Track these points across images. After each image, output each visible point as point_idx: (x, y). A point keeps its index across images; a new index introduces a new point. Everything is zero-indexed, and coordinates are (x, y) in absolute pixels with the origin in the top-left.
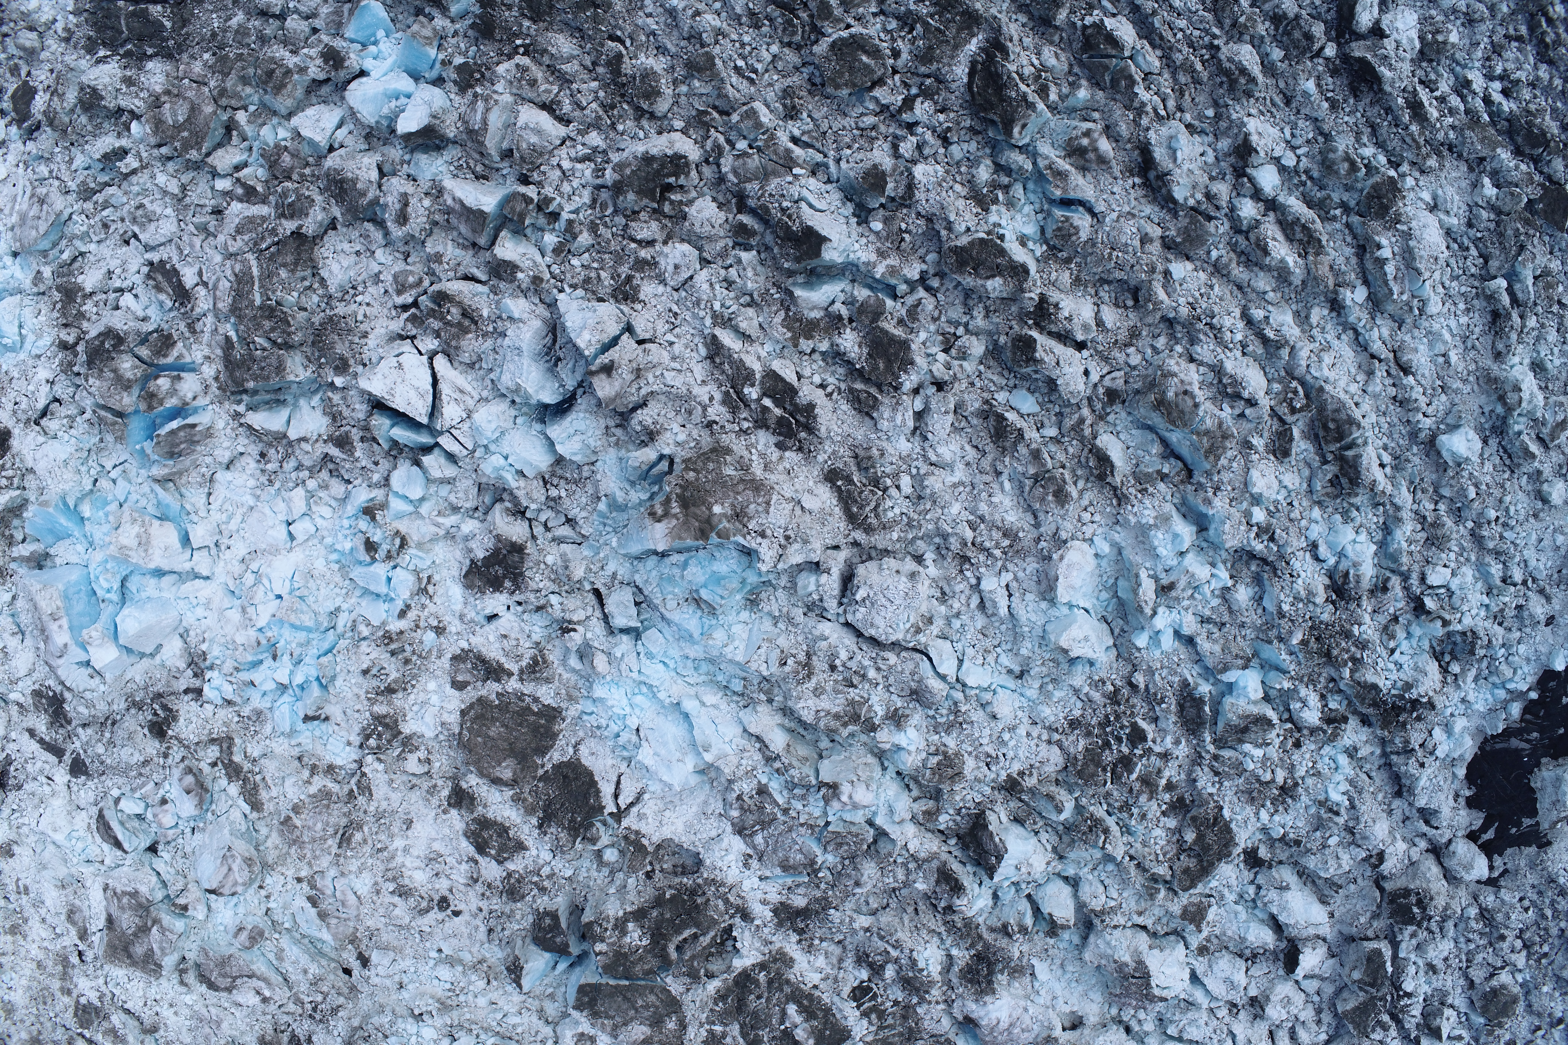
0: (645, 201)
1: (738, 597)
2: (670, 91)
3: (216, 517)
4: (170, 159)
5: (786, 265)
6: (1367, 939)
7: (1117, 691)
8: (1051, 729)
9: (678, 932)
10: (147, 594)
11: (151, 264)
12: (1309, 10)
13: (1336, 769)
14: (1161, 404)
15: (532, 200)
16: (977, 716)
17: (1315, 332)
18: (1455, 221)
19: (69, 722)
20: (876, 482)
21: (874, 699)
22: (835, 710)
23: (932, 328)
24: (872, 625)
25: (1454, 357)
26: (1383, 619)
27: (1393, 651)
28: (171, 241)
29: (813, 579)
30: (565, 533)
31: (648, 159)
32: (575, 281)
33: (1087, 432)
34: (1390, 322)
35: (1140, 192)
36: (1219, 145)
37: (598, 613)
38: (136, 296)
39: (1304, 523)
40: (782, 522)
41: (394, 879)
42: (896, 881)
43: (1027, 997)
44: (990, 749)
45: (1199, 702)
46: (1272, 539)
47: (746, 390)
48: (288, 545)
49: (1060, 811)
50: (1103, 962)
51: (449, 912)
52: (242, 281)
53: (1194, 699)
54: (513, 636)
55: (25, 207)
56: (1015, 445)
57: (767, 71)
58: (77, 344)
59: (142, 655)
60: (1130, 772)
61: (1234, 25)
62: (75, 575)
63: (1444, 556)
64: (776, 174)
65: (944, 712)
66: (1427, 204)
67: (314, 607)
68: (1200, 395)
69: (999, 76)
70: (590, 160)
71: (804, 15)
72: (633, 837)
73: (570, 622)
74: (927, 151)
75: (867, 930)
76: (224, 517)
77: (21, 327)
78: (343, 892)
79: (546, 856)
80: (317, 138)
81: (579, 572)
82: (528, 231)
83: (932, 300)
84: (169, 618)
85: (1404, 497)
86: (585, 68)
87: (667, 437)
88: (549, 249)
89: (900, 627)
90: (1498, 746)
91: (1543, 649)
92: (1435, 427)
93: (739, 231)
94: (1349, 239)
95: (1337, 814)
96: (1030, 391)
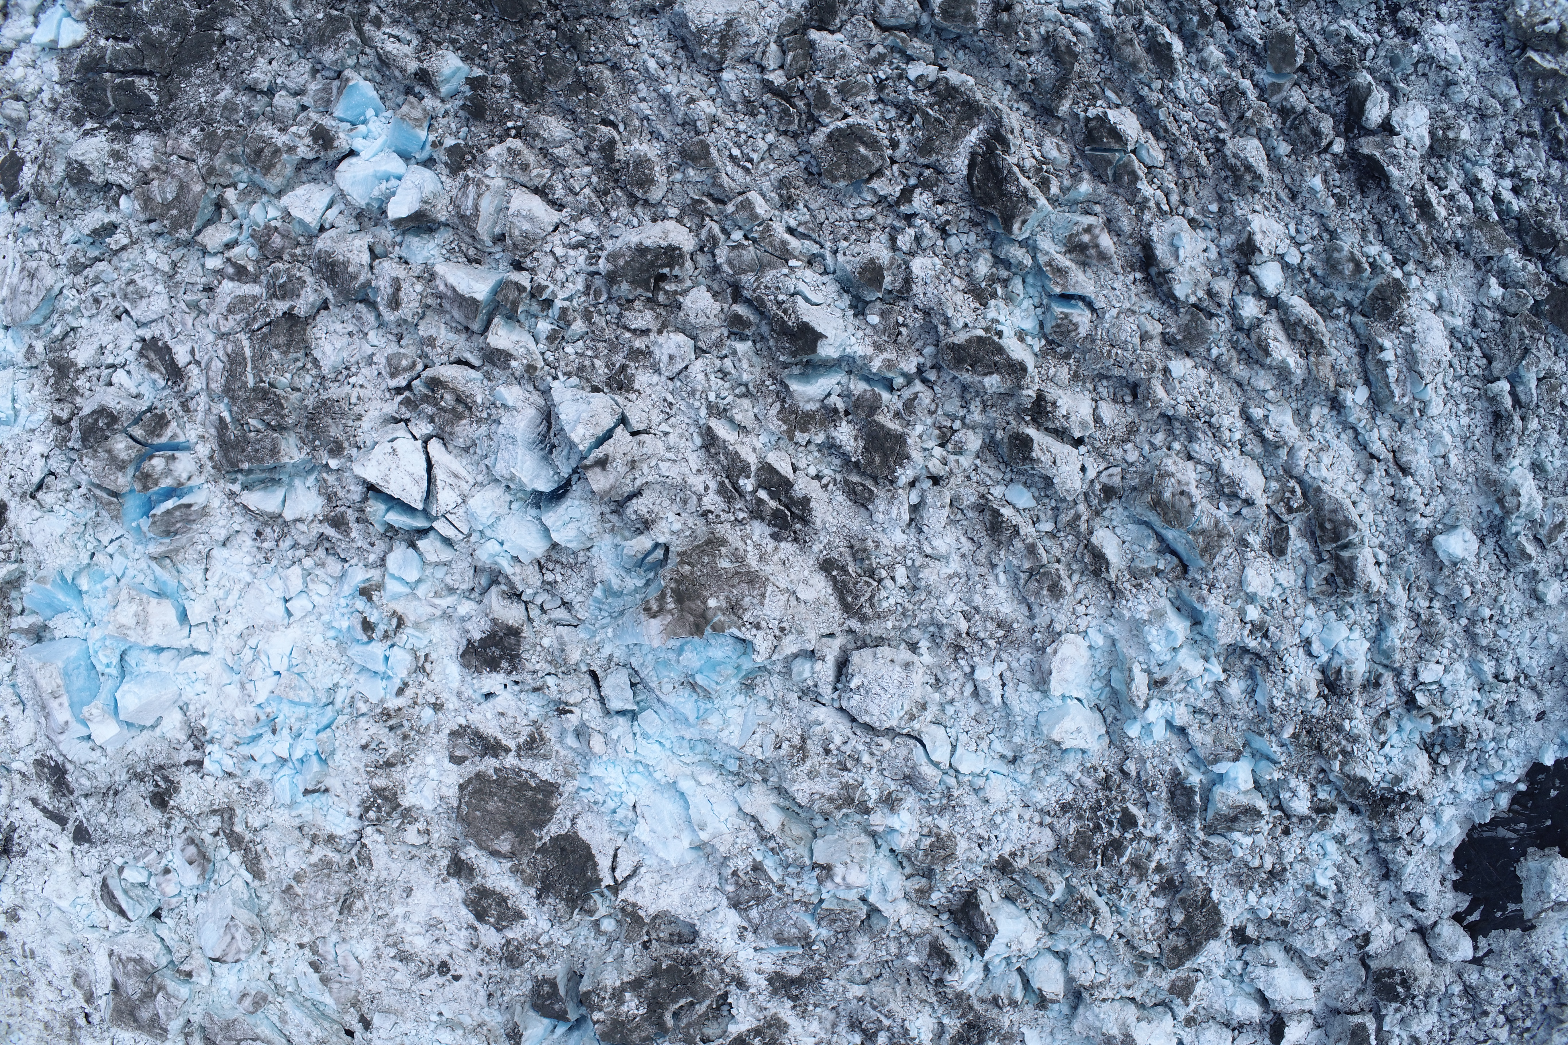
0: (639, 291)
1: (734, 681)
2: (663, 179)
3: (214, 593)
4: (160, 235)
5: (781, 359)
6: (1352, 1013)
7: (1108, 777)
8: (1043, 812)
9: (674, 1001)
10: (146, 669)
11: (143, 340)
12: (1317, 103)
13: (1325, 855)
14: (1157, 504)
15: (525, 288)
16: (970, 800)
17: (1314, 431)
18: (1458, 322)
19: (72, 792)
20: (871, 573)
21: (868, 783)
22: (829, 793)
23: (929, 421)
24: (866, 712)
25: (1453, 459)
26: (1374, 713)
27: (1383, 745)
28: (163, 317)
29: (808, 666)
30: (561, 616)
31: (641, 250)
32: (569, 369)
33: (1083, 527)
34: (1390, 423)
35: (1141, 288)
36: (1223, 241)
37: (594, 695)
38: (129, 372)
39: (1298, 620)
40: (777, 614)
41: (395, 945)
42: (888, 954)
44: (982, 832)
45: (1189, 792)
46: (1266, 636)
47: (741, 482)
48: (286, 622)
49: (1051, 893)
50: (1092, 1033)
51: (449, 976)
52: (235, 361)
53: (1185, 788)
54: (510, 713)
55: (15, 280)
56: (1011, 539)
57: (763, 159)
58: (70, 419)
59: (143, 728)
60: (1121, 855)
61: (1241, 117)
62: (73, 651)
63: (1437, 652)
64: (771, 265)
66: (1432, 305)
67: (313, 683)
68: (1197, 494)
69: (1000, 170)
70: (583, 246)
71: (801, 104)
72: (630, 909)
73: (566, 704)
74: (925, 244)
75: (860, 999)
76: (221, 593)
77: (14, 400)
78: (345, 958)
79: (544, 925)
80: (308, 219)
81: (575, 656)
82: (522, 317)
83: (929, 393)
84: (170, 692)
85: (1399, 596)
86: (578, 152)
87: (662, 525)
88: (542, 336)
89: (894, 714)
90: (1486, 835)
91: (1533, 743)
92: (1432, 527)
93: (735, 321)
94: (1351, 339)
95: (1324, 898)
96: (1026, 485)
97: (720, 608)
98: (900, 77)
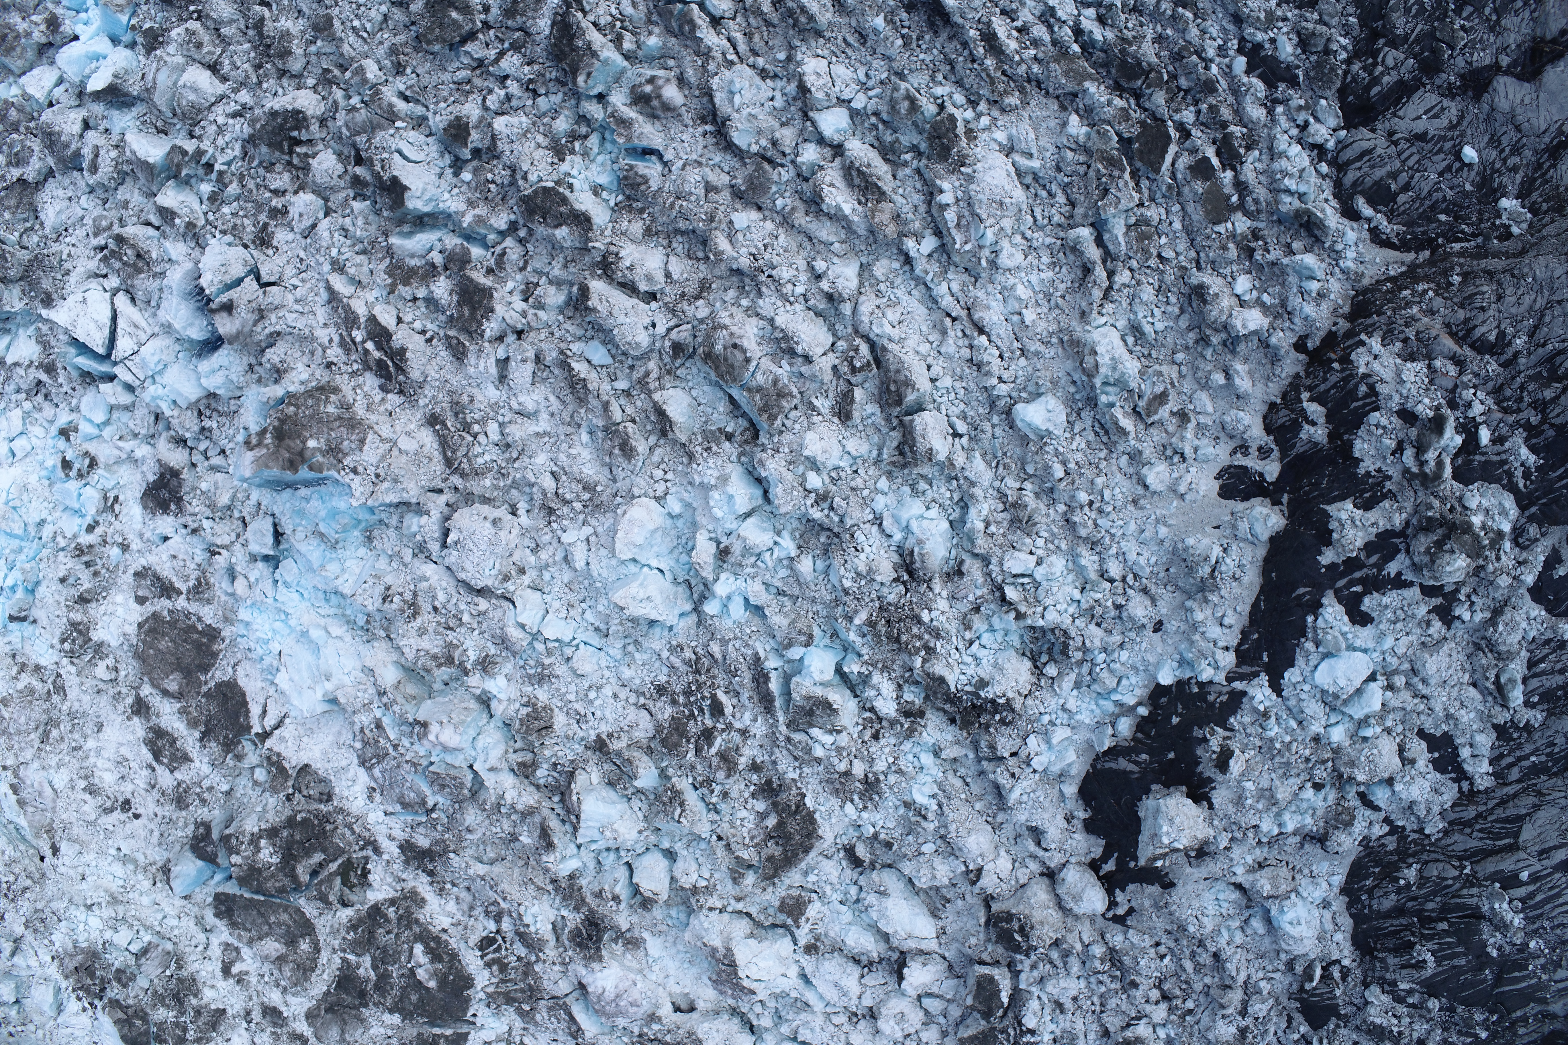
0: (277, 154)
1: (356, 533)
2: (300, 51)
5: (385, 214)
6: (983, 963)
7: (697, 660)
8: (639, 693)
9: (308, 854)
13: (922, 768)
14: (709, 357)
15: (187, 152)
16: (561, 670)
20: (467, 427)
21: (468, 643)
22: (434, 651)
24: (463, 569)
26: (964, 607)
27: (971, 643)
29: (415, 520)
30: (219, 463)
31: (274, 114)
32: (225, 228)
33: (653, 386)
34: (965, 277)
35: (711, 140)
36: (787, 89)
37: (242, 540)
39: (866, 493)
40: (375, 461)
41: (86, 778)
42: (502, 831)
43: (641, 971)
44: (579, 707)
45: (767, 678)
46: (831, 508)
47: (354, 333)
48: (10, 461)
49: (636, 778)
50: (700, 944)
51: (130, 814)
53: (763, 674)
54: (181, 557)
56: (586, 396)
57: (379, 29)
60: (710, 746)
63: (1028, 541)
64: (381, 128)
65: (532, 663)
66: (1001, 145)
67: (25, 517)
68: (752, 348)
69: (571, 26)
70: (241, 116)
72: (275, 758)
73: (216, 546)
74: (514, 103)
75: (483, 879)
78: (42, 784)
79: (206, 769)
80: (40, 95)
81: (226, 501)
82: (193, 182)
83: (520, 249)
85: (981, 471)
86: (241, 31)
87: (292, 376)
88: (205, 197)
89: (487, 572)
90: (1108, 765)
91: (1151, 658)
92: (1014, 394)
93: (356, 181)
94: (919, 185)
95: (925, 818)
96: (604, 343)
97: (319, 450)
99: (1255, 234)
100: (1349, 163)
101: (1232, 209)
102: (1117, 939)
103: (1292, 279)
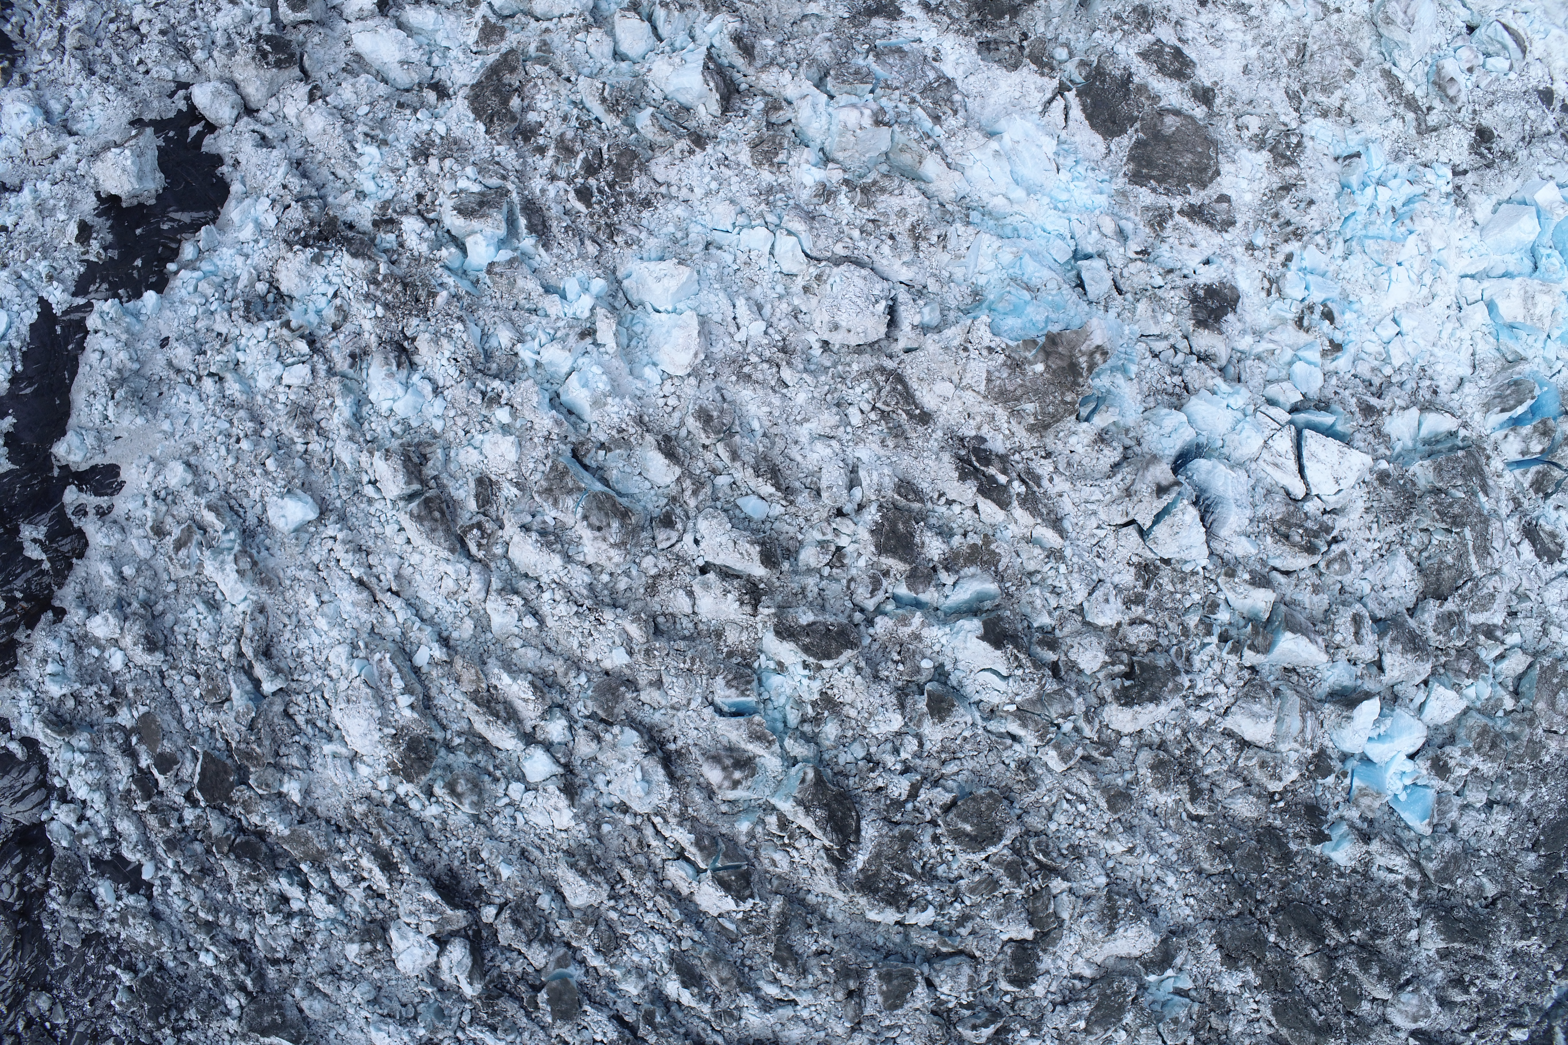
0: (1146, 660)
1: (991, 297)
2: (1141, 771)
3: (1465, 334)
4: (1563, 660)
5: (1007, 613)
6: (306, 23)
7: (611, 237)
8: (667, 197)
10: (1513, 258)
11: (1560, 560)
12: (515, 955)
13: (374, 178)
14: (624, 514)
15: (1249, 649)
16: (748, 202)
17: (465, 611)
18: (327, 749)
19: (1563, 135)
20: (884, 415)
21: (849, 210)
22: (885, 197)
24: (865, 278)
25: (311, 603)
26: (348, 328)
27: (335, 295)
28: (1547, 584)
29: (927, 319)
30: (1157, 344)
31: (1155, 699)
32: (1194, 579)
33: (687, 483)
34: (384, 632)
35: (668, 734)
36: (592, 795)
37: (1117, 272)
39: (452, 413)
40: (972, 364)
41: (1251, 19)
42: (792, 46)
44: (727, 172)
45: (531, 229)
46: (484, 394)
47: (1023, 489)
48: (1397, 314)
49: (650, 116)
52: (1484, 550)
53: (536, 232)
54: (1186, 247)
56: (758, 463)
57: (1056, 805)
59: (1510, 201)
60: (586, 159)
61: (595, 927)
63: (292, 397)
64: (1032, 702)
65: (780, 203)
66: (362, 762)
67: (1366, 258)
68: (581, 530)
69: (834, 830)
70: (1200, 697)
71: (1031, 865)
72: (1046, 70)
73: (1142, 261)
74: (889, 746)
76: (1457, 334)
79: (1120, 48)
80: (1441, 689)
81: (1143, 307)
82: (1243, 623)
83: (858, 599)
84: (1491, 238)
85: (345, 452)
86: (1218, 786)
87: (1087, 439)
88: (1223, 606)
89: (838, 279)
90: (202, 214)
91: (168, 314)
92: (321, 528)
93: (1053, 644)
94: (441, 713)
95: (366, 135)
96: (748, 519)
97: (1031, 363)
98: (942, 907)
99: (112, 710)
100: (34, 789)
101: (134, 730)
102: (183, 69)
103: (71, 672)
